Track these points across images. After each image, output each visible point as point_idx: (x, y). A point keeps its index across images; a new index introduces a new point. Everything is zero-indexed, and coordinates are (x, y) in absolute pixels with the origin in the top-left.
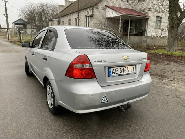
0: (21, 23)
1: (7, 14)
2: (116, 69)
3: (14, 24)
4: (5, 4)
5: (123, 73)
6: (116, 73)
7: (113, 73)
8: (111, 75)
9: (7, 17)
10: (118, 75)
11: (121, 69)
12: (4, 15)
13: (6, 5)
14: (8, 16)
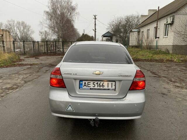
0: (108, 35)
1: (95, 29)
2: (88, 83)
3: (103, 36)
4: (95, 20)
5: (96, 87)
6: (88, 87)
7: (84, 86)
8: (82, 87)
9: (95, 32)
10: (90, 89)
11: (94, 83)
12: (93, 30)
13: (95, 22)
14: (96, 30)
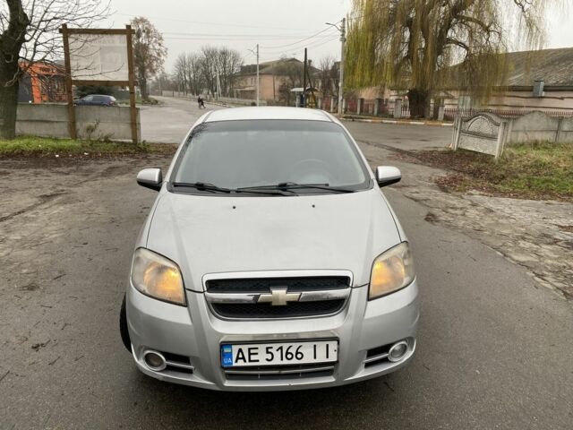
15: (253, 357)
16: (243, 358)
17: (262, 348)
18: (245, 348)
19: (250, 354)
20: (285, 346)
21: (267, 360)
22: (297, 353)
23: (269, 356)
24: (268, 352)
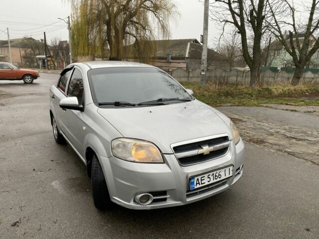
15: (203, 182)
16: (199, 183)
17: (206, 175)
18: (199, 178)
19: (201, 180)
20: (215, 173)
21: (208, 182)
22: (219, 175)
23: (209, 180)
24: (208, 178)
